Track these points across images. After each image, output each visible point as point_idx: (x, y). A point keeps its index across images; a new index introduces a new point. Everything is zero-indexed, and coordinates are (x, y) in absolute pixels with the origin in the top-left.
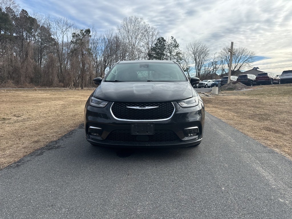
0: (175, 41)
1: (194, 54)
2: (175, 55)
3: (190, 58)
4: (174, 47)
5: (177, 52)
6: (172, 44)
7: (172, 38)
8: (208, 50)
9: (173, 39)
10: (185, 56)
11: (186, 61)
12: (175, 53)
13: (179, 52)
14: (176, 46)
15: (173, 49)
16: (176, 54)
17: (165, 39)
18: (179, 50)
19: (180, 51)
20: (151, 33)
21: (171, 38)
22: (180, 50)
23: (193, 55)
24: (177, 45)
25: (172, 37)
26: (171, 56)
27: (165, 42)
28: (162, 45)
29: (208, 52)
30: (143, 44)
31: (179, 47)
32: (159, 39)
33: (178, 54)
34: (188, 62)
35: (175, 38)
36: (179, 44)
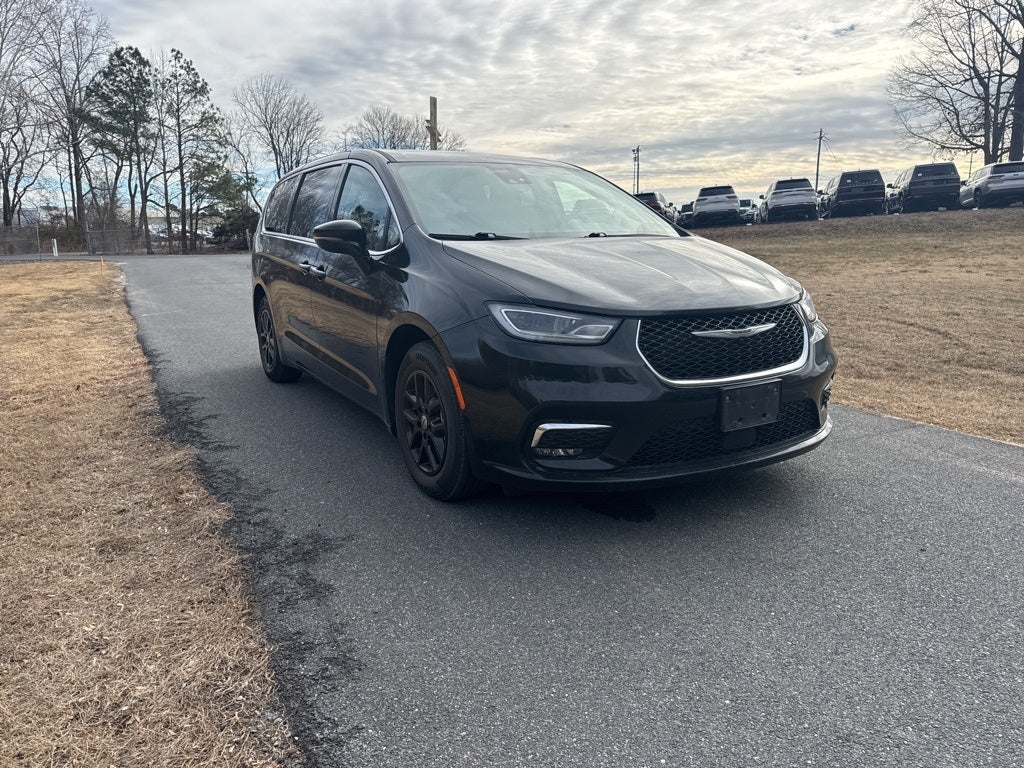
0: (189, 68)
1: (270, 125)
2: (196, 126)
3: (255, 139)
4: (187, 92)
5: (204, 113)
6: (176, 78)
7: (178, 56)
8: (315, 114)
9: (182, 60)
10: (236, 133)
11: (242, 152)
12: (198, 117)
13: (211, 111)
14: (199, 90)
15: (185, 101)
16: (202, 121)
17: (145, 55)
18: (212, 106)
19: (215, 111)
20: (69, 24)
21: (170, 55)
22: (215, 107)
23: (263, 130)
24: (199, 85)
25: (173, 50)
26: (178, 125)
27: (147, 69)
28: (134, 81)
29: (319, 125)
30: (37, 66)
31: (210, 95)
32: (118, 53)
33: (207, 120)
34: (249, 155)
35: (187, 57)
36: (206, 84)
